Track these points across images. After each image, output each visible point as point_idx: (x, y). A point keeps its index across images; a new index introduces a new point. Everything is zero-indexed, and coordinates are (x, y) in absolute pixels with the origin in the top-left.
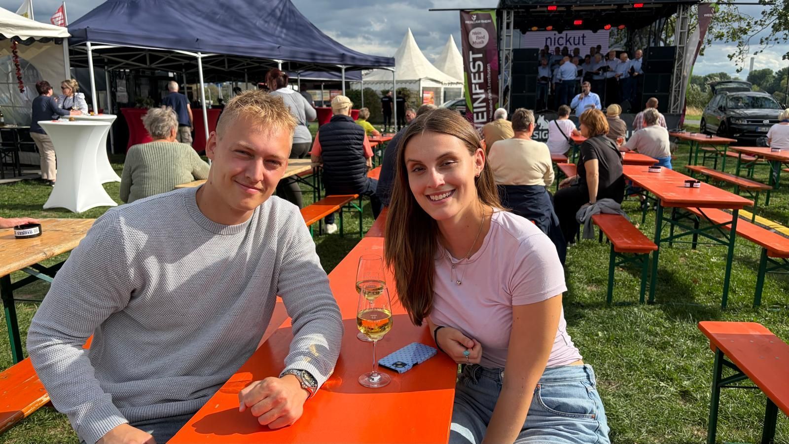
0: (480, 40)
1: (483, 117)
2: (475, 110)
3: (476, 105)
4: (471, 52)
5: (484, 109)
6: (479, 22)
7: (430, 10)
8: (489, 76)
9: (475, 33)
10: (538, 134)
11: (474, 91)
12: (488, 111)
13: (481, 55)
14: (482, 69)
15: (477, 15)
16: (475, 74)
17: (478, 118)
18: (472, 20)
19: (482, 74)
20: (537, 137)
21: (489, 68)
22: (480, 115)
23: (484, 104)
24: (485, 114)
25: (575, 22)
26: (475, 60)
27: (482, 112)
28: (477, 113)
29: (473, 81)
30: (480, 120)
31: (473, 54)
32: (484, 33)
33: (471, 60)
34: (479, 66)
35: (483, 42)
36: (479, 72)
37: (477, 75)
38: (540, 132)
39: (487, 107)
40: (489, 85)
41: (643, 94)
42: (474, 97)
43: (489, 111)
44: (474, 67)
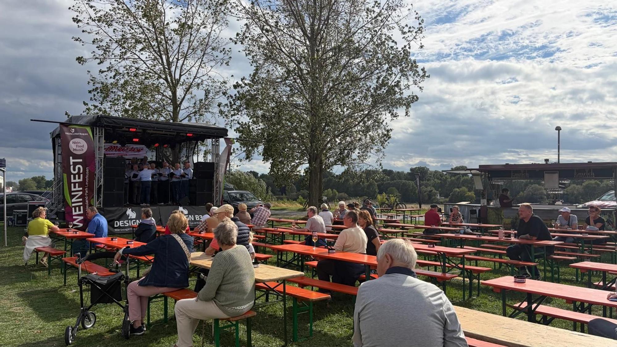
0: (80, 148)
1: (80, 210)
2: (73, 205)
3: (74, 200)
4: (71, 158)
5: (81, 204)
6: (77, 134)
7: (31, 120)
8: (87, 177)
9: (74, 143)
10: (128, 222)
11: (73, 189)
12: (84, 206)
13: (81, 160)
14: (81, 171)
15: (75, 128)
16: (75, 175)
17: (75, 211)
18: (71, 132)
19: (82, 175)
20: (128, 225)
21: (87, 171)
22: (77, 208)
23: (81, 200)
24: (82, 207)
25: (134, 140)
26: (75, 164)
27: (79, 206)
28: (75, 207)
29: (73, 181)
30: (78, 213)
31: (73, 159)
32: (83, 143)
33: (71, 163)
34: (79, 169)
35: (83, 150)
36: (79, 173)
37: (77, 176)
38: (130, 221)
39: (84, 202)
40: (87, 184)
41: (197, 193)
42: (73, 194)
43: (86, 205)
44: (74, 170)
